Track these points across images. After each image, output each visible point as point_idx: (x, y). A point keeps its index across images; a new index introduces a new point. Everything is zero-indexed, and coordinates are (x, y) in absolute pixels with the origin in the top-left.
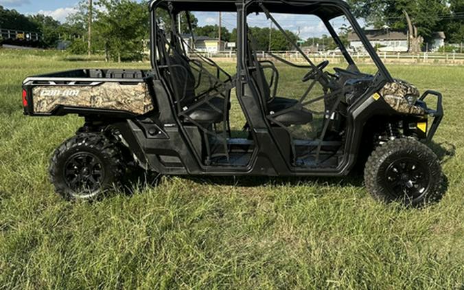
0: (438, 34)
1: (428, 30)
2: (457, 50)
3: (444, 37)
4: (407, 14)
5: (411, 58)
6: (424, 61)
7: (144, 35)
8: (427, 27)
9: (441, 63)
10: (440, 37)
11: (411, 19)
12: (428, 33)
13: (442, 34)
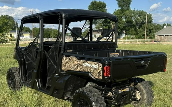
0: (123, 32)
1: (120, 30)
2: (131, 38)
3: (125, 33)
4: (112, 23)
5: (122, 41)
6: (127, 42)
7: (7, 31)
8: (120, 29)
9: (133, 43)
10: (123, 33)
11: (113, 25)
12: (120, 31)
13: (124, 31)
